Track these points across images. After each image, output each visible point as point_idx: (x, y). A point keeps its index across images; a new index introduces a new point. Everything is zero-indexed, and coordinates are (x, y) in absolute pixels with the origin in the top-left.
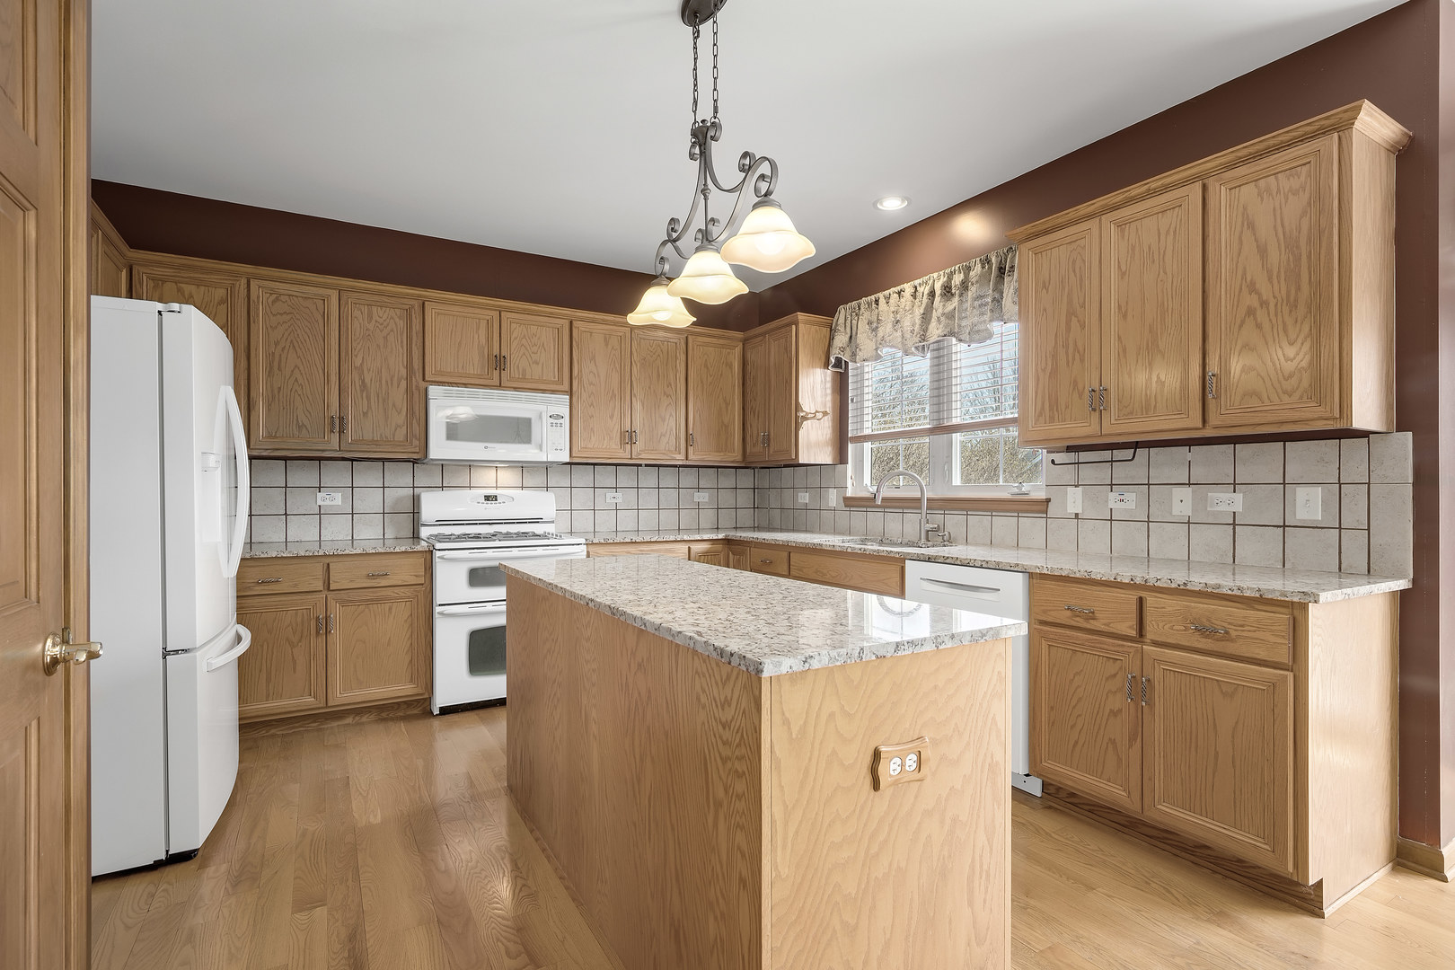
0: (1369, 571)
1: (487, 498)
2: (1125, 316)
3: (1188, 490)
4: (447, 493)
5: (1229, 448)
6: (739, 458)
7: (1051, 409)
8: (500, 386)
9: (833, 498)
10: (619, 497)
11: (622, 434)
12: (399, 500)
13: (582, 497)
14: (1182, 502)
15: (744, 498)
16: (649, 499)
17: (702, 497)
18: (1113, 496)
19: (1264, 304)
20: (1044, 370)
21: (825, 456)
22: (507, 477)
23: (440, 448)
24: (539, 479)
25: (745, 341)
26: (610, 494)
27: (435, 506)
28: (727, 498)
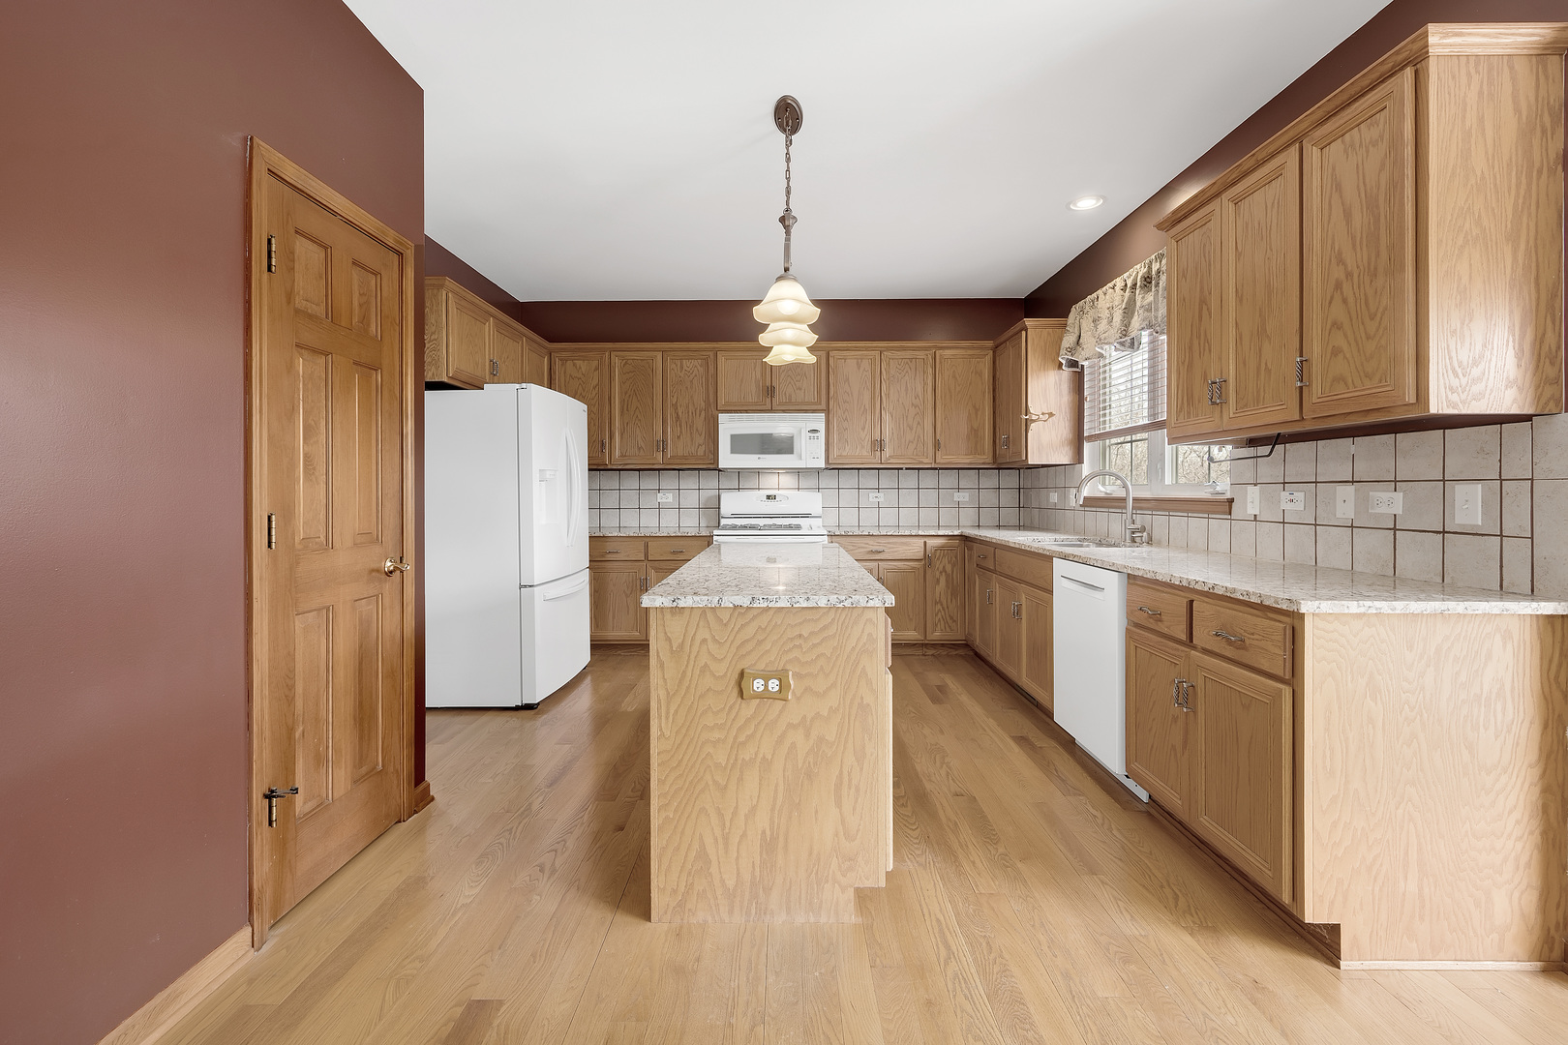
0: (1532, 591)
1: (768, 497)
2: (1241, 301)
3: (1350, 489)
4: (742, 493)
5: (1388, 438)
6: (989, 459)
7: (1188, 404)
8: (771, 411)
9: (1074, 500)
10: (881, 497)
11: (873, 443)
12: (709, 499)
13: (848, 497)
14: (1344, 503)
15: (1008, 498)
16: (909, 498)
17: (963, 497)
18: (1285, 495)
19: (1349, 275)
20: (1183, 363)
21: (1063, 457)
22: (787, 480)
23: (727, 459)
24: (812, 482)
25: (995, 349)
26: (873, 494)
27: (732, 503)
28: (988, 498)
